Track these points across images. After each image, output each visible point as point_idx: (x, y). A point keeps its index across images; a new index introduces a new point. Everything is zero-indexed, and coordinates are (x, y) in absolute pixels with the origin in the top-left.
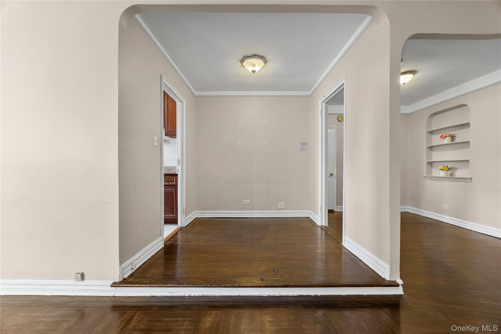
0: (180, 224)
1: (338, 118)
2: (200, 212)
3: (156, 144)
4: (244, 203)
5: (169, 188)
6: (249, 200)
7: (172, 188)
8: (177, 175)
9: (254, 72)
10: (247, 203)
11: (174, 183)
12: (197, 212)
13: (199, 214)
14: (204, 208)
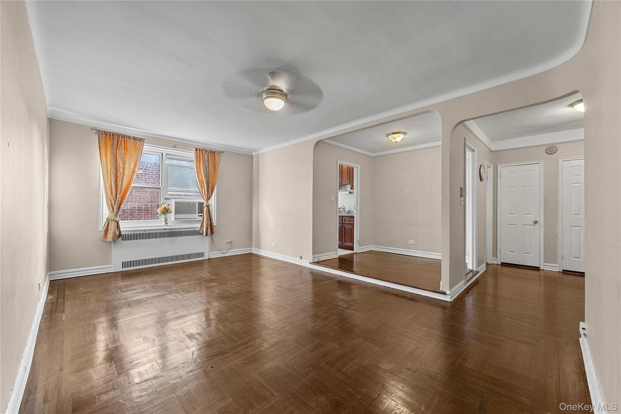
0: (355, 251)
1: (546, 150)
2: (376, 246)
3: (333, 199)
4: (409, 243)
5: (350, 226)
6: (413, 241)
7: (351, 226)
8: (353, 217)
9: (396, 142)
10: (411, 243)
11: (353, 222)
12: (373, 246)
13: (374, 248)
14: (378, 244)
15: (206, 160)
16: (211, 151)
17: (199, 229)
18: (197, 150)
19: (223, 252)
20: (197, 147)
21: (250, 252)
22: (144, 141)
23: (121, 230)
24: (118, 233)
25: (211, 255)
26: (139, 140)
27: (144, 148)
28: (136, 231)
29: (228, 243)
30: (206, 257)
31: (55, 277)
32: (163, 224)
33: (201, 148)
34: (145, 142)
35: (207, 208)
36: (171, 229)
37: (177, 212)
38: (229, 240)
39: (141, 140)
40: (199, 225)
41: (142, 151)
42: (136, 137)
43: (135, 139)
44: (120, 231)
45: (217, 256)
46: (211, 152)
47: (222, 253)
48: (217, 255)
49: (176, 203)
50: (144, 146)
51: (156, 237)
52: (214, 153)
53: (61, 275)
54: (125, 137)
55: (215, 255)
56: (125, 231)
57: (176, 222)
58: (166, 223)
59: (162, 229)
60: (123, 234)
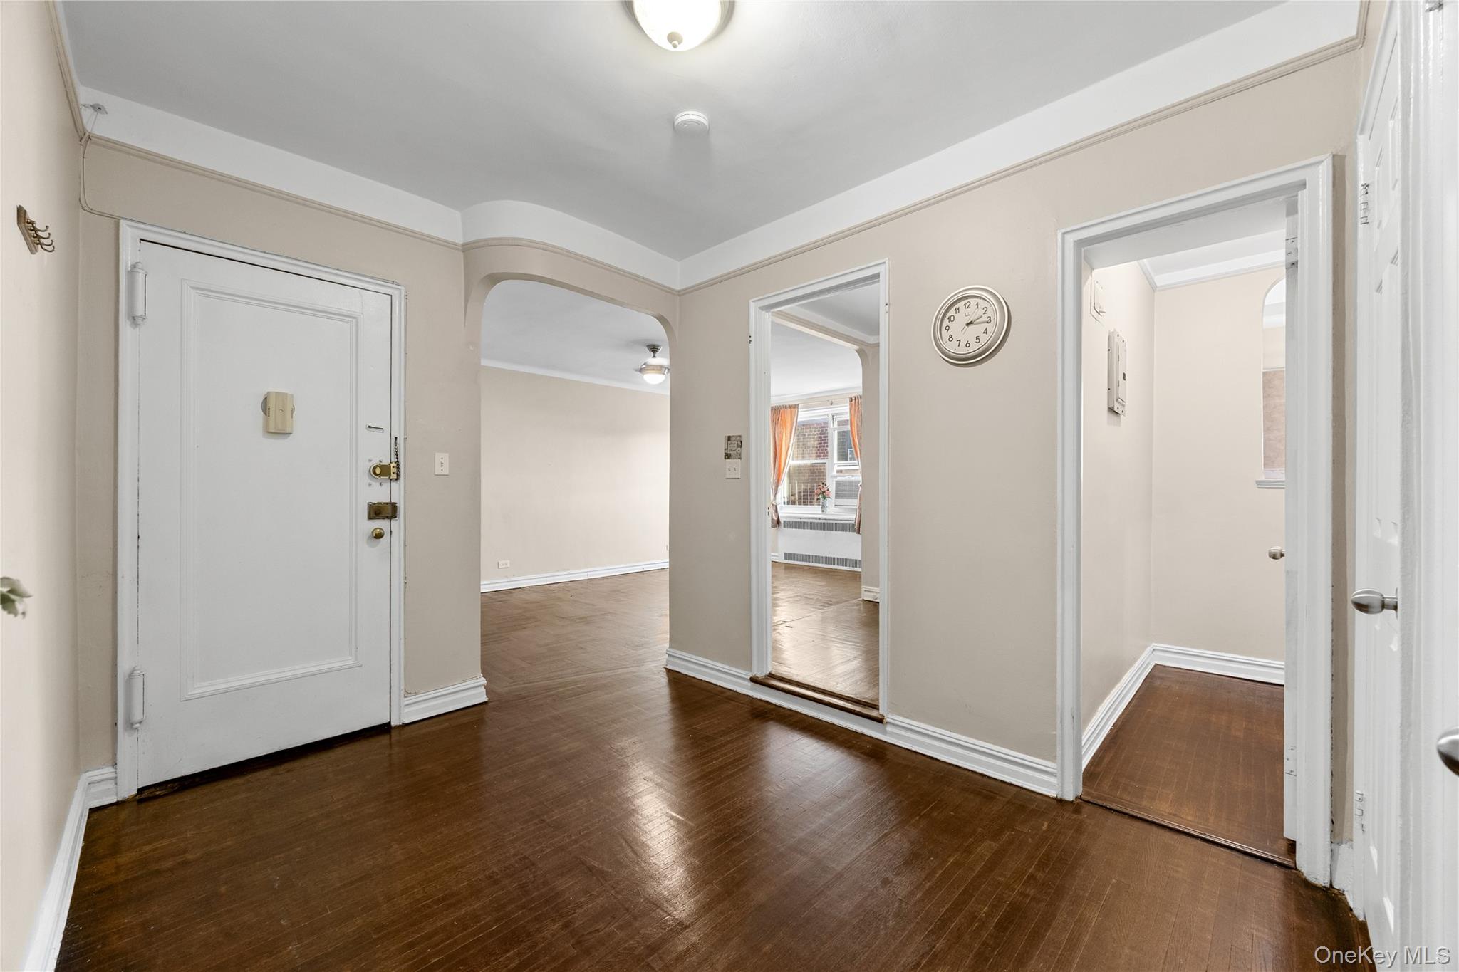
17: (853, 522)
18: (851, 400)
23: (780, 515)
24: (775, 518)
27: (798, 415)
32: (820, 512)
34: (799, 407)
36: (827, 519)
37: (838, 496)
39: (796, 407)
40: (852, 517)
41: (797, 418)
42: (791, 405)
43: (790, 407)
44: (779, 517)
49: (838, 483)
50: (799, 413)
51: (812, 528)
56: (784, 517)
57: (837, 510)
58: (823, 511)
59: (816, 519)
60: (782, 520)
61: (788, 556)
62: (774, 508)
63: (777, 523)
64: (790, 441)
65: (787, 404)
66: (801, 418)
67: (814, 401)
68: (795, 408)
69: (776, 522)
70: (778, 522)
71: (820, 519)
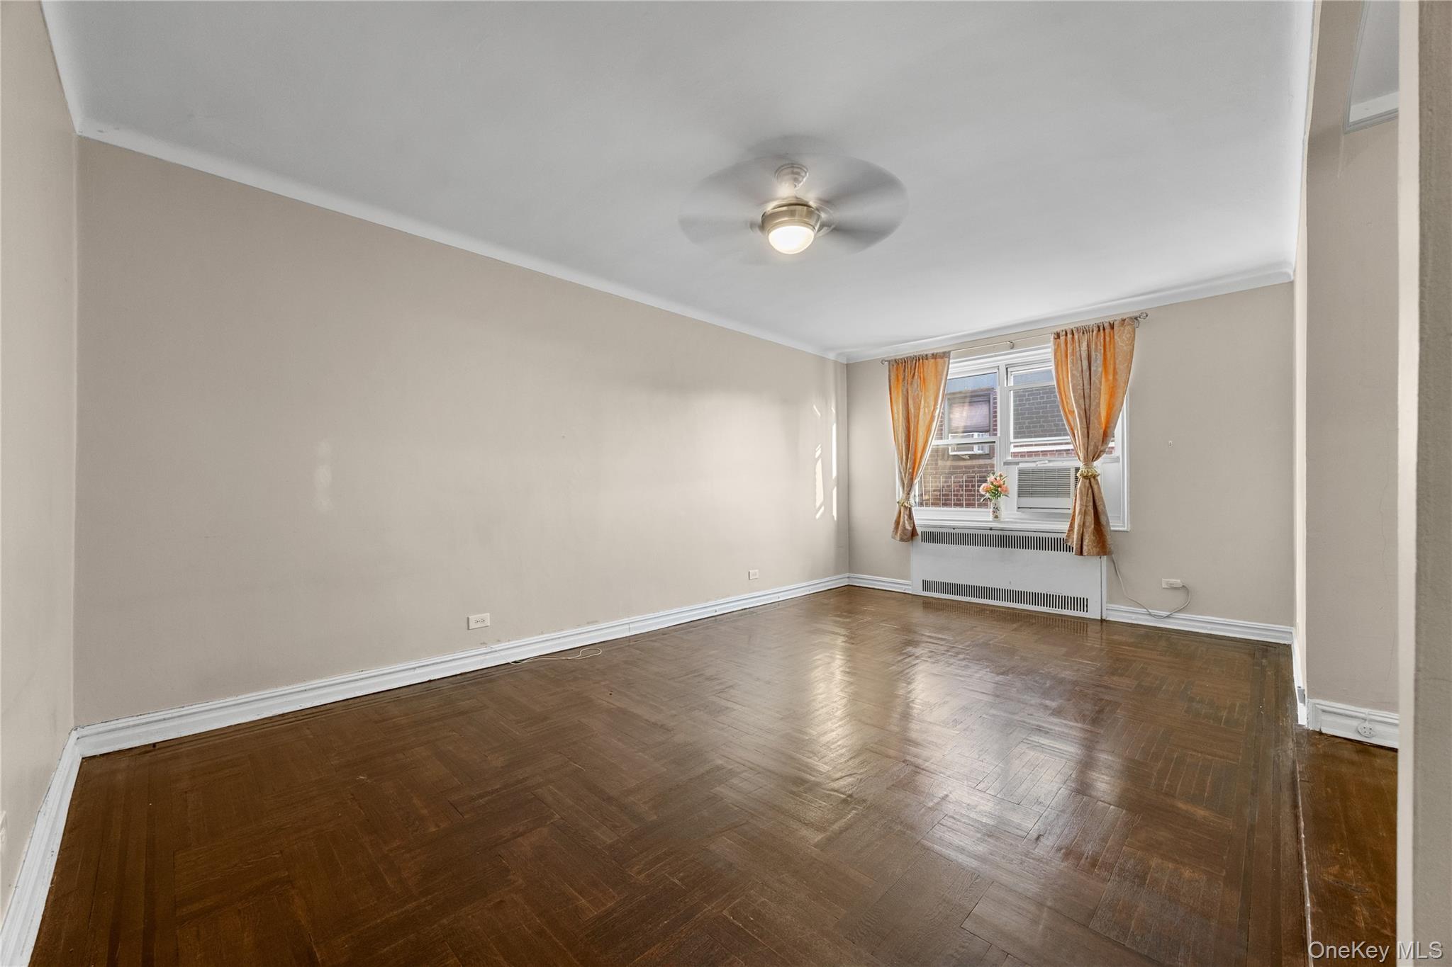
15: (1084, 354)
16: (1099, 327)
17: (1064, 536)
18: (1058, 336)
19: (1153, 612)
20: (1058, 330)
21: (1286, 642)
22: (949, 355)
23: (916, 523)
24: (909, 528)
25: (1109, 612)
26: (941, 357)
27: (950, 370)
28: (941, 527)
29: (1173, 588)
30: (1093, 613)
31: (853, 582)
32: (991, 518)
33: (1068, 328)
34: (951, 357)
35: (1084, 483)
36: (1002, 530)
37: (1022, 493)
38: (1177, 582)
39: (945, 355)
40: (1065, 527)
41: (947, 375)
42: (937, 354)
43: (934, 356)
44: (914, 525)
45: (1131, 618)
46: (1101, 328)
47: (1150, 614)
48: (1134, 616)
49: (1021, 472)
50: (950, 366)
51: (975, 544)
52: (1112, 326)
53: (859, 580)
54: (921, 359)
55: (1121, 614)
56: (921, 526)
57: (1019, 515)
58: (996, 517)
59: (985, 529)
60: (919, 530)
61: (927, 585)
62: (908, 512)
63: (911, 535)
64: (935, 409)
65: (930, 353)
66: (952, 374)
67: (977, 344)
68: (942, 358)
69: (909, 534)
70: (914, 533)
71: (991, 529)
